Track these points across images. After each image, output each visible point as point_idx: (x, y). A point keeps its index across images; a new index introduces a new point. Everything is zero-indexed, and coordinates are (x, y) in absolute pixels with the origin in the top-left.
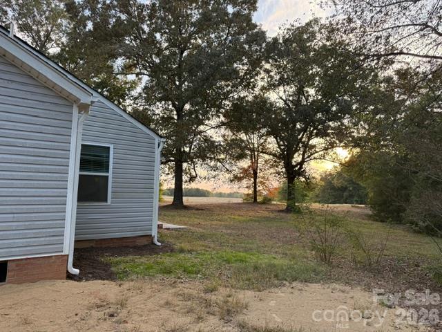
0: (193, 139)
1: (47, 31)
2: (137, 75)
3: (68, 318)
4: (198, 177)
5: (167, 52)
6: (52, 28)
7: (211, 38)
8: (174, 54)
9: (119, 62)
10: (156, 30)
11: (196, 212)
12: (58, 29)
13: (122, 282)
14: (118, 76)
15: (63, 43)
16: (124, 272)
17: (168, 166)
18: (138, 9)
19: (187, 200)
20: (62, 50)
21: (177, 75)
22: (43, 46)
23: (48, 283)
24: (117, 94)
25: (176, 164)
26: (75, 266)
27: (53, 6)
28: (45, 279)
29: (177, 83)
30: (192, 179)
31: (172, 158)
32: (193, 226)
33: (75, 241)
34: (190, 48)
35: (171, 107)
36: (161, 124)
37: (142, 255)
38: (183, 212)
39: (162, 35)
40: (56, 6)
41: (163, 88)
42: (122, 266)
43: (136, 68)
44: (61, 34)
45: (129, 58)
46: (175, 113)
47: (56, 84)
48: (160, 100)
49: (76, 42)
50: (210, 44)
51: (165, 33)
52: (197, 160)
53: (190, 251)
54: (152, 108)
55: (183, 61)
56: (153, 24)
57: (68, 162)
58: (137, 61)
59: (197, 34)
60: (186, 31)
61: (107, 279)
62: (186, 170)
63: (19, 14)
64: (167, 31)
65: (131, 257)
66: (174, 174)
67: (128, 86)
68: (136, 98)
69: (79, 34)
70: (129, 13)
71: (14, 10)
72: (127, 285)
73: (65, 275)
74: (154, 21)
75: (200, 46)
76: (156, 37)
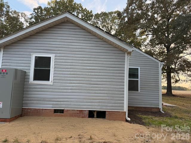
0: (176, 61)
1: (111, 26)
2: (146, 35)
3: (129, 138)
4: (180, 81)
5: (161, 22)
6: (112, 24)
7: (185, 9)
8: (164, 22)
9: (139, 31)
10: (154, 13)
11: (180, 98)
12: (114, 24)
13: (148, 127)
14: (138, 38)
15: (116, 29)
16: (149, 123)
17: (163, 75)
18: (146, 6)
19: (174, 92)
20: (116, 32)
21: (166, 31)
22: (110, 32)
23: (120, 122)
24: (138, 45)
25: (167, 74)
26: (128, 117)
27: (113, 16)
28: (118, 120)
29: (166, 35)
30: (177, 81)
31: (165, 71)
32: (180, 106)
33: (128, 107)
34: (173, 17)
35: (163, 47)
36: (158, 56)
37: (156, 116)
38: (173, 98)
39: (158, 15)
40: (114, 16)
41: (159, 39)
42: (147, 120)
43: (146, 32)
44: (116, 26)
45: (142, 29)
46: (166, 49)
47: (119, 45)
48: (158, 44)
49: (121, 27)
50: (184, 12)
51: (160, 13)
52: (179, 71)
53: (181, 118)
54: (155, 48)
55: (169, 24)
56: (153, 11)
57: (124, 75)
58: (146, 29)
59: (177, 9)
60: (171, 9)
61: (142, 125)
62: (173, 77)
63: (102, 22)
64: (160, 12)
65: (150, 117)
66: (166, 79)
67: (142, 41)
68: (146, 46)
69: (122, 24)
70: (142, 10)
71: (100, 21)
72: (151, 129)
73: (125, 120)
74: (153, 9)
75: (178, 14)
76: (155, 17)
